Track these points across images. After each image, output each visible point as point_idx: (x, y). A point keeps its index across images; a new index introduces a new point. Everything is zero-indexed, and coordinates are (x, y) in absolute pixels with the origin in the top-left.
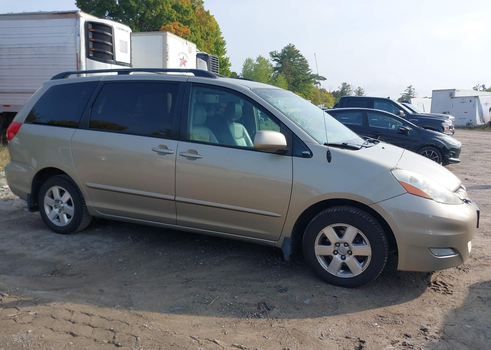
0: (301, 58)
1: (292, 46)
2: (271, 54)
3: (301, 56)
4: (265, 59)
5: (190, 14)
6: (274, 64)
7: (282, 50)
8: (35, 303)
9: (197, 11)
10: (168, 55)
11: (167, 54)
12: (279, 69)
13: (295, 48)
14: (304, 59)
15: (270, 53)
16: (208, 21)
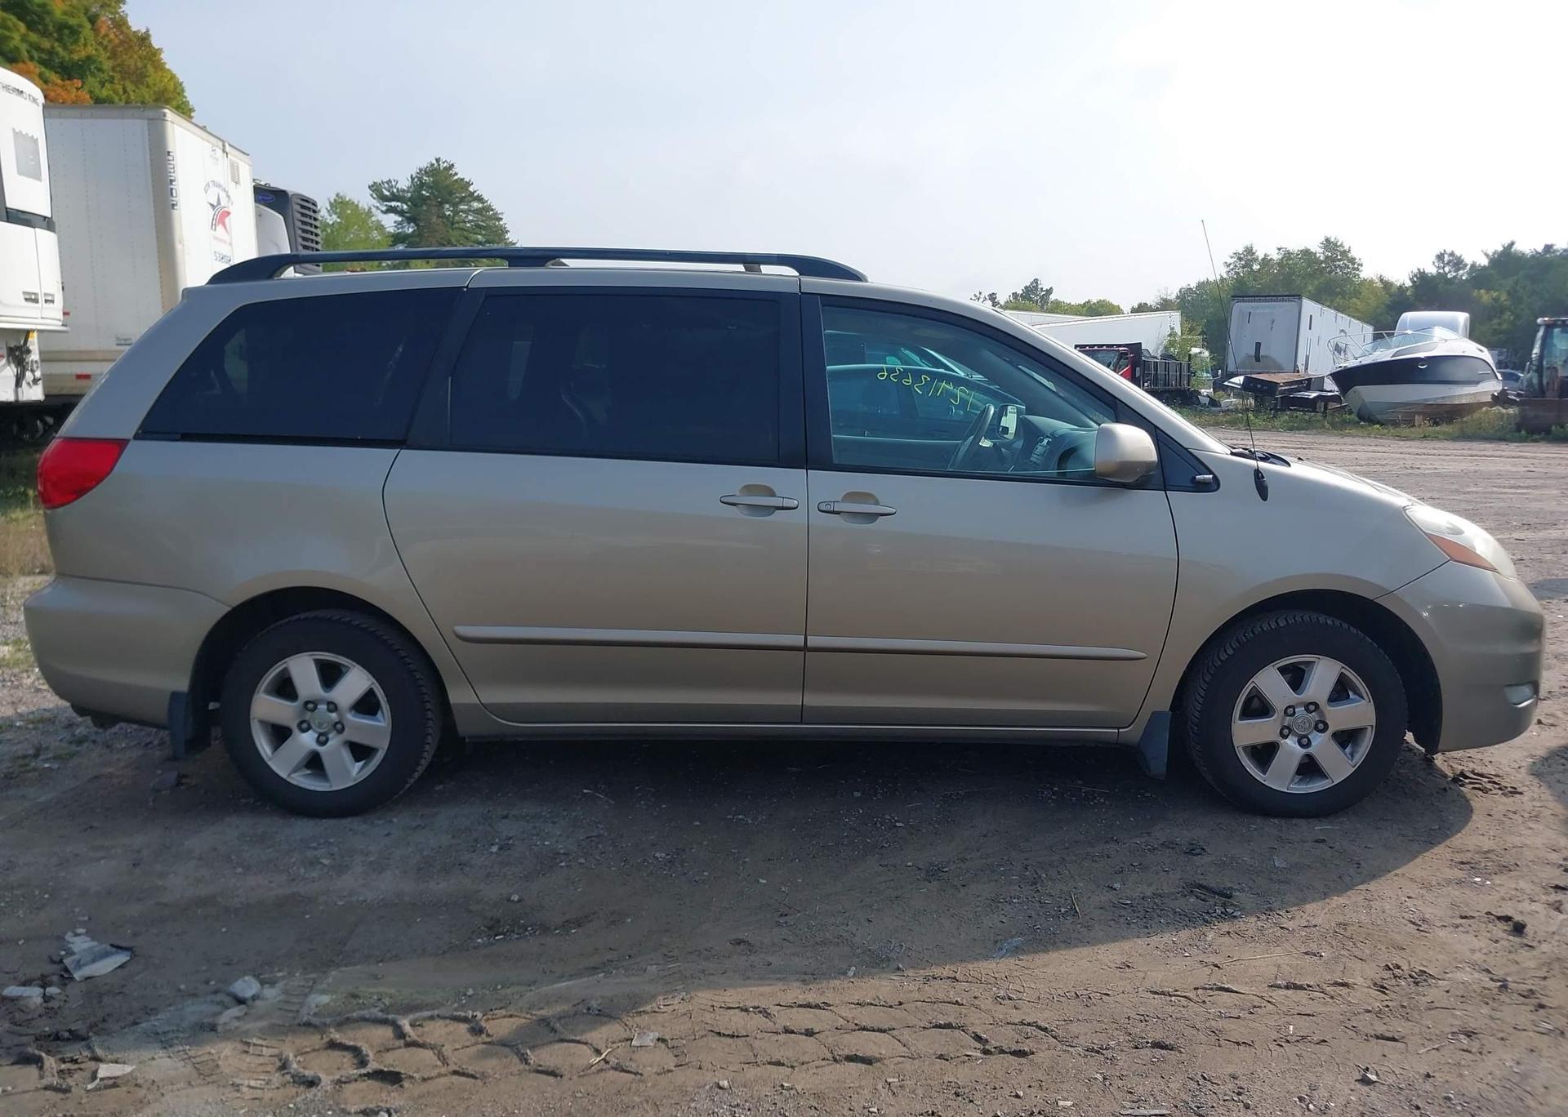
0: (481, 205)
1: (445, 165)
2: (376, 189)
3: (480, 199)
4: (357, 206)
5: (82, 40)
6: (390, 222)
7: (412, 179)
8: (597, 1015)
9: (103, 32)
10: (174, 191)
11: (172, 187)
12: (410, 239)
13: (456, 174)
14: (489, 208)
15: (373, 186)
16: (149, 66)
